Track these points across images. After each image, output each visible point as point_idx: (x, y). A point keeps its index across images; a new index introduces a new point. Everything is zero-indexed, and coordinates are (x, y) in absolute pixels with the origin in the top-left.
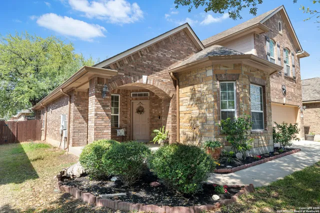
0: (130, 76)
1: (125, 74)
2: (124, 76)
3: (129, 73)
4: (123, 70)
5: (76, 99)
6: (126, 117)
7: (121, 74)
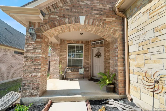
0: (64, 17)
1: (59, 17)
2: (58, 19)
3: (64, 15)
4: (57, 13)
5: (52, 48)
6: (87, 60)
7: (54, 16)
